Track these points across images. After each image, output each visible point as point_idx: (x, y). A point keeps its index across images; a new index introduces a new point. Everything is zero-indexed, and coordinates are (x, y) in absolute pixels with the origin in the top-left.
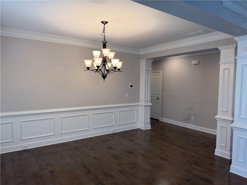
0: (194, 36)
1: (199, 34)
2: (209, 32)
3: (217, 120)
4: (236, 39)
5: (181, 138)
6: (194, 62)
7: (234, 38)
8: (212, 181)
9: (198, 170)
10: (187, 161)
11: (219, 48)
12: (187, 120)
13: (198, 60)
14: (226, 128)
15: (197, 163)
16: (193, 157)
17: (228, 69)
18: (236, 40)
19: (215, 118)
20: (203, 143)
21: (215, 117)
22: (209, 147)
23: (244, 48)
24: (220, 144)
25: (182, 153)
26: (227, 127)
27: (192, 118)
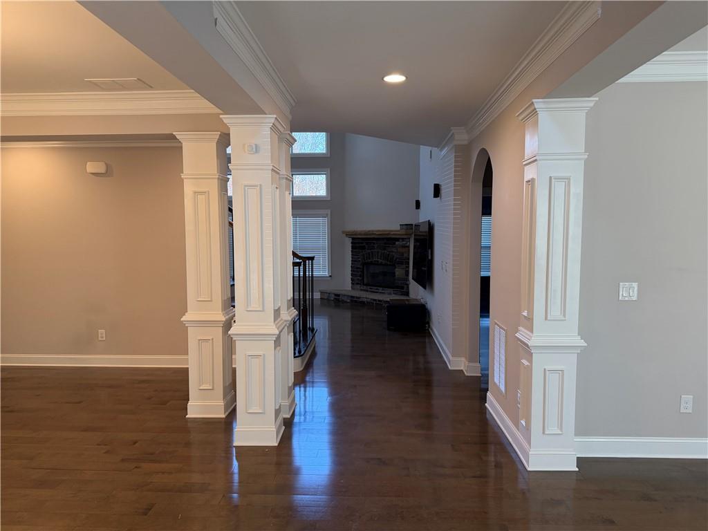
0: (103, 89)
1: (123, 87)
2: (151, 87)
3: (187, 327)
4: (227, 119)
5: (80, 402)
6: (91, 167)
7: (221, 116)
8: (205, 483)
9: (163, 473)
10: (123, 460)
11: (179, 135)
12: (86, 343)
13: (106, 164)
14: (211, 341)
15: (152, 454)
16: (135, 443)
17: (205, 192)
18: (225, 121)
19: (182, 321)
20: (149, 399)
21: (182, 319)
22: (168, 404)
23: (244, 145)
24: (200, 386)
25: (98, 445)
26: (212, 339)
27: (100, 335)
